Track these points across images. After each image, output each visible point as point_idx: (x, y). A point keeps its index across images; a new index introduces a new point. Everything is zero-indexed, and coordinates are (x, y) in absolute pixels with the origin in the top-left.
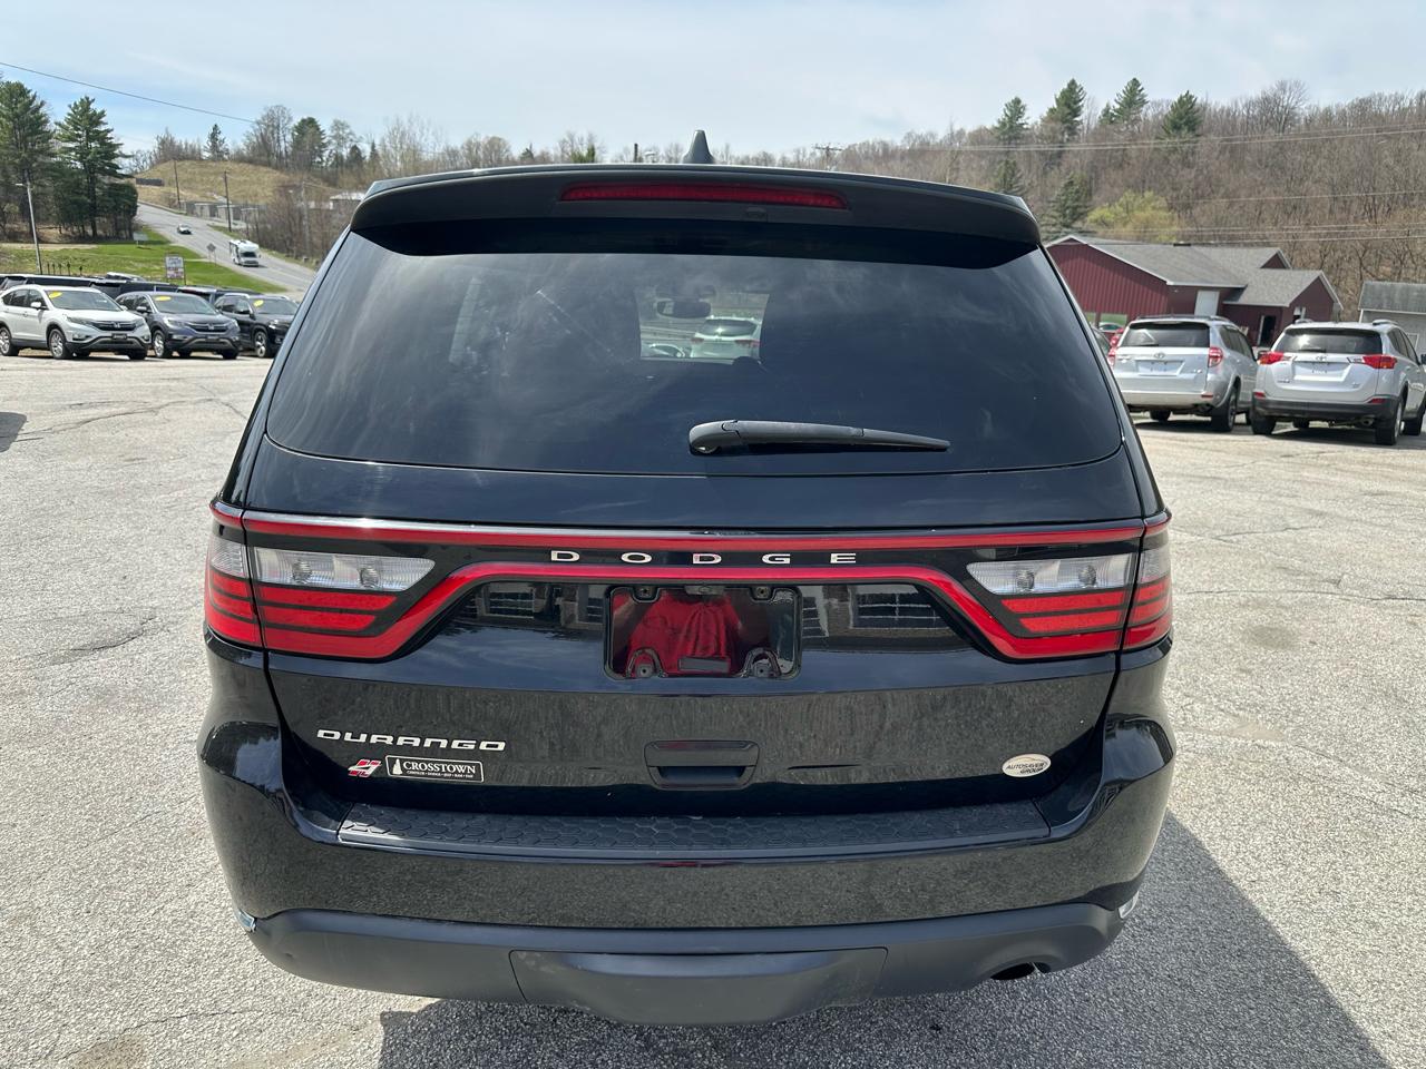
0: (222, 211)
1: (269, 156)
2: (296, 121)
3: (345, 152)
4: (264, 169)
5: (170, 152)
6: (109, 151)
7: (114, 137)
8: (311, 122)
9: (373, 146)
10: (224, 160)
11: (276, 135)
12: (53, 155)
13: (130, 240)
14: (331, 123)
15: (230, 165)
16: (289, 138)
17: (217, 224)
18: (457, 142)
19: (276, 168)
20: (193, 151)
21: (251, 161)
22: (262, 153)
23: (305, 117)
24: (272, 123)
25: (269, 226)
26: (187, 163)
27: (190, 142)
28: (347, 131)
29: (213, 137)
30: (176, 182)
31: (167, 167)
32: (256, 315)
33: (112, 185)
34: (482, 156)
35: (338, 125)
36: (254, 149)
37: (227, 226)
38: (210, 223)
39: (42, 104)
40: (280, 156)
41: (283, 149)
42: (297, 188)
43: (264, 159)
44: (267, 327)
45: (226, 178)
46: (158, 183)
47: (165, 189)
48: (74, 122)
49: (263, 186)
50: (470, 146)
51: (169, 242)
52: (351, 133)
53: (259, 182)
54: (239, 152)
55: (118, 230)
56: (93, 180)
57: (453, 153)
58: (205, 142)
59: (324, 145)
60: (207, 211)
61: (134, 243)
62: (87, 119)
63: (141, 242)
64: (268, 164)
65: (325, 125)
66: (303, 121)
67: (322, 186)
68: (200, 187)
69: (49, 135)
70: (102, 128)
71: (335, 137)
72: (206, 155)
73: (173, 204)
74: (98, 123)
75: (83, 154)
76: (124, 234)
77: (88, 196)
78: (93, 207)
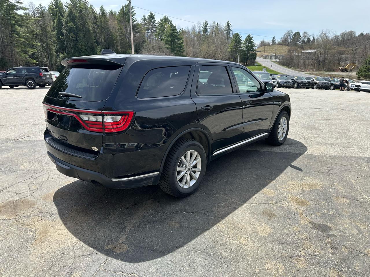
0: (273, 57)
1: (286, 43)
2: (294, 33)
3: (306, 40)
4: (284, 46)
5: (263, 44)
6: (252, 45)
7: (254, 42)
8: (298, 33)
9: (314, 37)
10: (275, 45)
11: (288, 37)
12: (242, 48)
13: (254, 65)
14: (303, 33)
15: (276, 46)
16: (292, 38)
17: (272, 60)
18: (339, 34)
19: (287, 46)
20: (268, 43)
21: (281, 45)
22: (285, 42)
23: (296, 32)
24: (288, 34)
25: (285, 60)
26: (267, 46)
27: (268, 41)
28: (307, 34)
29: (273, 39)
30: (264, 51)
31: (262, 48)
32: (296, 80)
33: (252, 53)
34: (346, 37)
35: (305, 33)
36: (282, 41)
37: (274, 61)
38: (271, 60)
39: (241, 37)
40: (289, 43)
41: (290, 41)
42: (293, 50)
43: (285, 44)
44: (298, 82)
45: (276, 49)
46: (260, 52)
47: (261, 53)
48: (247, 40)
49: (284, 51)
50: (343, 35)
51: (262, 65)
52: (308, 35)
53: (283, 49)
54: (279, 43)
55: (251, 63)
56: (248, 52)
57: (337, 37)
58: (271, 41)
59: (300, 39)
60: (270, 57)
61: (255, 66)
62: (249, 39)
63: (256, 66)
64: (285, 45)
65: (301, 34)
66: (296, 33)
67: (299, 49)
68: (269, 52)
69: (241, 44)
70: (251, 41)
71: (303, 36)
72: (271, 44)
73: (263, 56)
74: (251, 39)
75: (247, 46)
76: (252, 64)
77: (247, 56)
78: (247, 58)
